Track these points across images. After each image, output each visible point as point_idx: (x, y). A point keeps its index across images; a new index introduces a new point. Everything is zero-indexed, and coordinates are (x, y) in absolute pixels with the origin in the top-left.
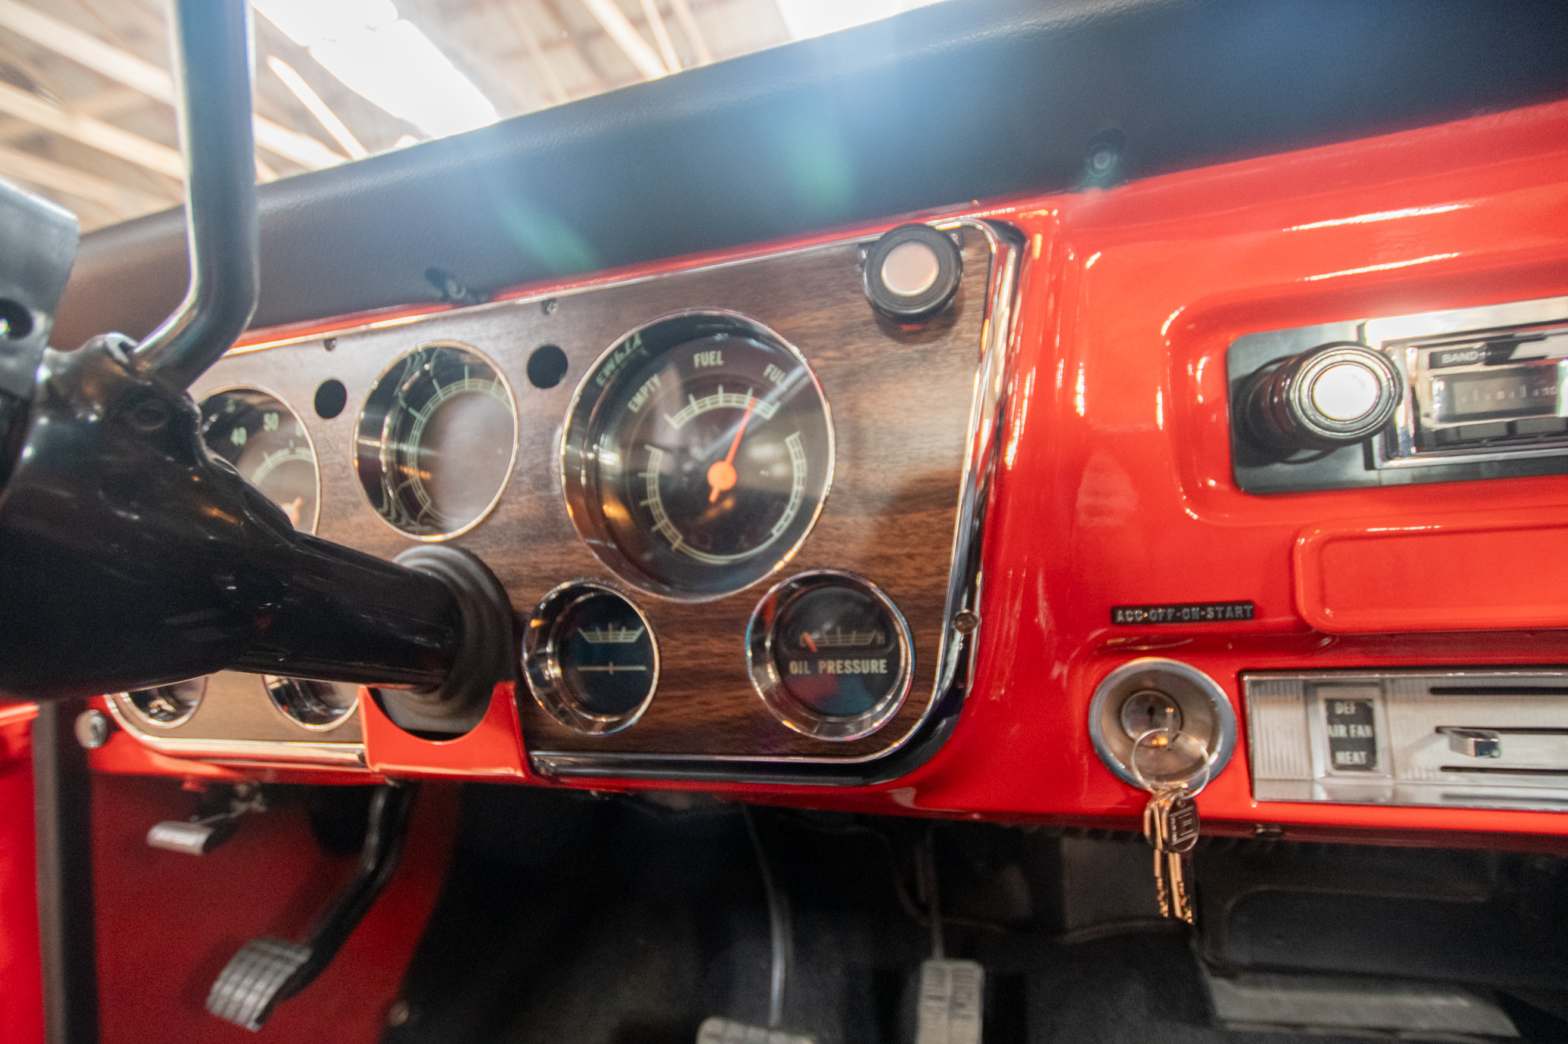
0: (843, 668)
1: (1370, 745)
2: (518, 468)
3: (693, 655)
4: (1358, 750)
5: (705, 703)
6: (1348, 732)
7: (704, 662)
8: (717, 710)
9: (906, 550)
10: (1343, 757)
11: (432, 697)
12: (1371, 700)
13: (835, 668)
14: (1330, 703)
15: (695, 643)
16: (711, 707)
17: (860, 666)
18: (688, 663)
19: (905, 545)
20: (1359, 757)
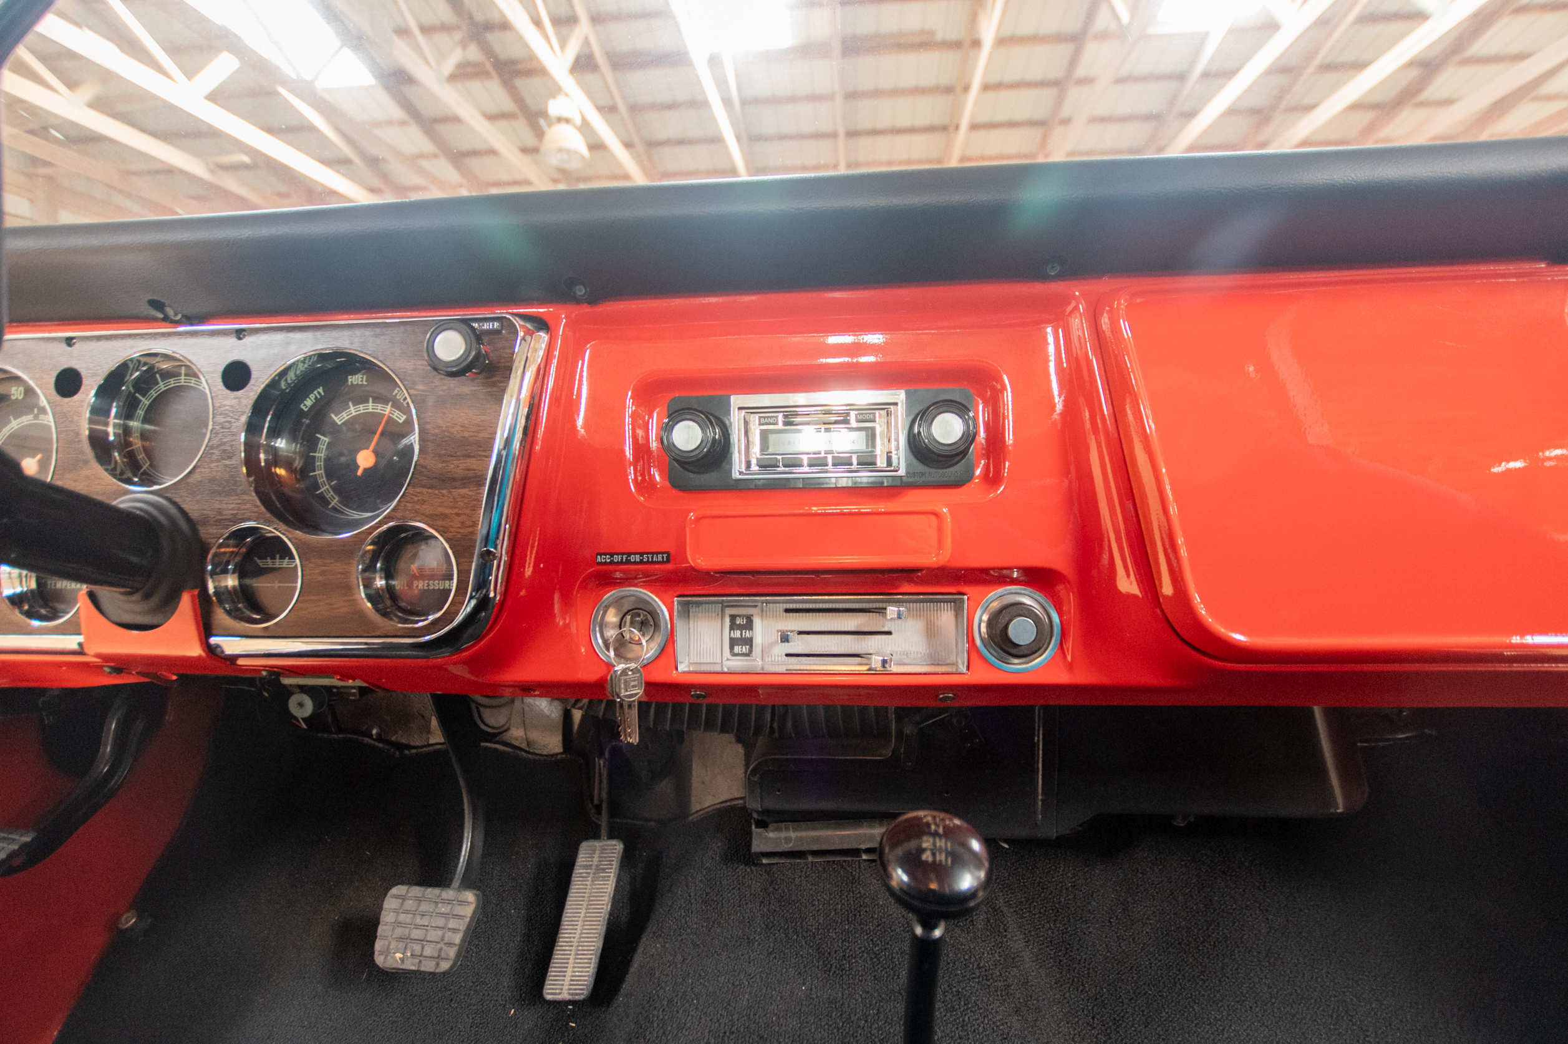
0: (428, 585)
1: (749, 642)
2: (210, 444)
3: (323, 573)
4: (745, 645)
5: (330, 604)
6: (741, 634)
7: (331, 577)
8: (337, 608)
9: (456, 511)
10: (737, 649)
11: (135, 597)
12: (752, 615)
13: (423, 586)
14: (733, 618)
15: (324, 565)
16: (334, 607)
17: (438, 584)
18: (320, 578)
19: (456, 508)
20: (745, 649)
